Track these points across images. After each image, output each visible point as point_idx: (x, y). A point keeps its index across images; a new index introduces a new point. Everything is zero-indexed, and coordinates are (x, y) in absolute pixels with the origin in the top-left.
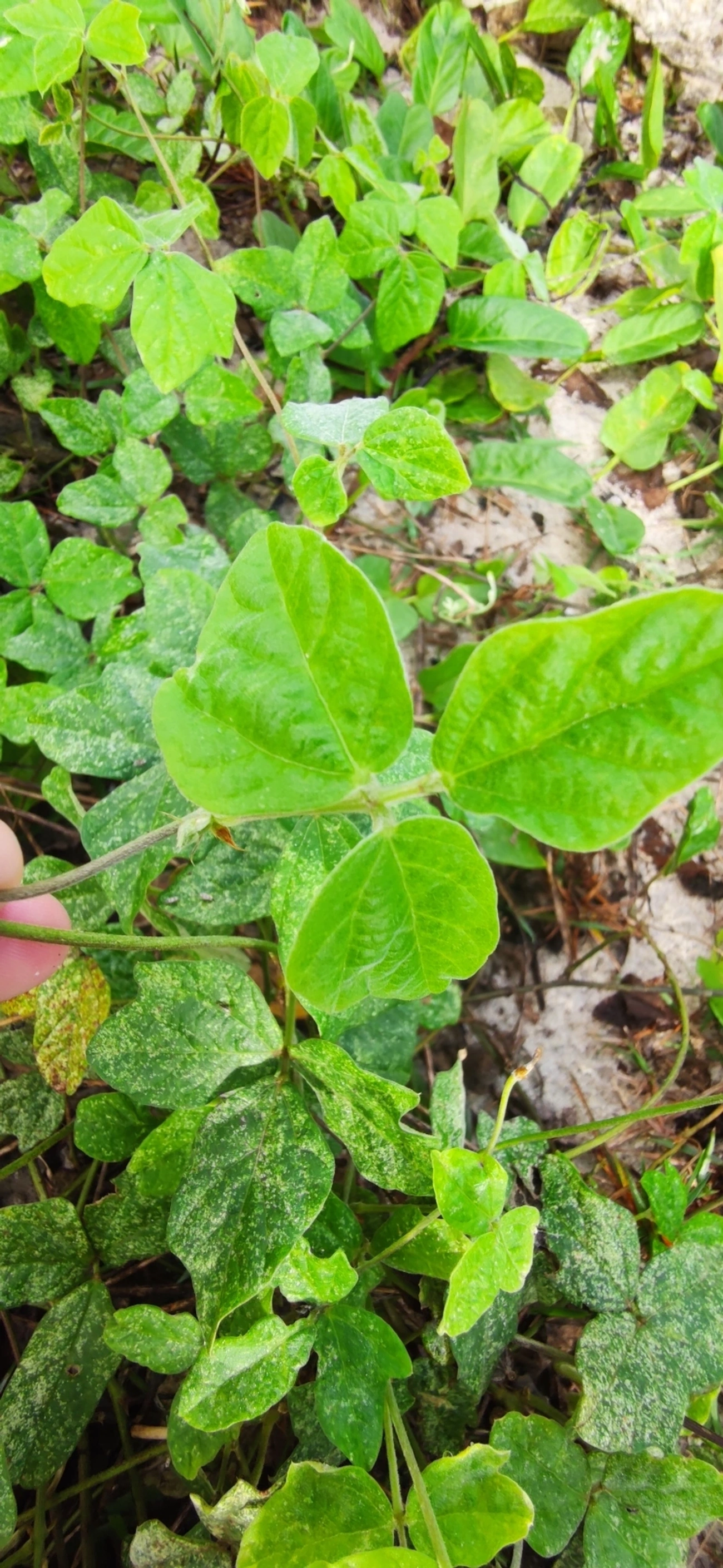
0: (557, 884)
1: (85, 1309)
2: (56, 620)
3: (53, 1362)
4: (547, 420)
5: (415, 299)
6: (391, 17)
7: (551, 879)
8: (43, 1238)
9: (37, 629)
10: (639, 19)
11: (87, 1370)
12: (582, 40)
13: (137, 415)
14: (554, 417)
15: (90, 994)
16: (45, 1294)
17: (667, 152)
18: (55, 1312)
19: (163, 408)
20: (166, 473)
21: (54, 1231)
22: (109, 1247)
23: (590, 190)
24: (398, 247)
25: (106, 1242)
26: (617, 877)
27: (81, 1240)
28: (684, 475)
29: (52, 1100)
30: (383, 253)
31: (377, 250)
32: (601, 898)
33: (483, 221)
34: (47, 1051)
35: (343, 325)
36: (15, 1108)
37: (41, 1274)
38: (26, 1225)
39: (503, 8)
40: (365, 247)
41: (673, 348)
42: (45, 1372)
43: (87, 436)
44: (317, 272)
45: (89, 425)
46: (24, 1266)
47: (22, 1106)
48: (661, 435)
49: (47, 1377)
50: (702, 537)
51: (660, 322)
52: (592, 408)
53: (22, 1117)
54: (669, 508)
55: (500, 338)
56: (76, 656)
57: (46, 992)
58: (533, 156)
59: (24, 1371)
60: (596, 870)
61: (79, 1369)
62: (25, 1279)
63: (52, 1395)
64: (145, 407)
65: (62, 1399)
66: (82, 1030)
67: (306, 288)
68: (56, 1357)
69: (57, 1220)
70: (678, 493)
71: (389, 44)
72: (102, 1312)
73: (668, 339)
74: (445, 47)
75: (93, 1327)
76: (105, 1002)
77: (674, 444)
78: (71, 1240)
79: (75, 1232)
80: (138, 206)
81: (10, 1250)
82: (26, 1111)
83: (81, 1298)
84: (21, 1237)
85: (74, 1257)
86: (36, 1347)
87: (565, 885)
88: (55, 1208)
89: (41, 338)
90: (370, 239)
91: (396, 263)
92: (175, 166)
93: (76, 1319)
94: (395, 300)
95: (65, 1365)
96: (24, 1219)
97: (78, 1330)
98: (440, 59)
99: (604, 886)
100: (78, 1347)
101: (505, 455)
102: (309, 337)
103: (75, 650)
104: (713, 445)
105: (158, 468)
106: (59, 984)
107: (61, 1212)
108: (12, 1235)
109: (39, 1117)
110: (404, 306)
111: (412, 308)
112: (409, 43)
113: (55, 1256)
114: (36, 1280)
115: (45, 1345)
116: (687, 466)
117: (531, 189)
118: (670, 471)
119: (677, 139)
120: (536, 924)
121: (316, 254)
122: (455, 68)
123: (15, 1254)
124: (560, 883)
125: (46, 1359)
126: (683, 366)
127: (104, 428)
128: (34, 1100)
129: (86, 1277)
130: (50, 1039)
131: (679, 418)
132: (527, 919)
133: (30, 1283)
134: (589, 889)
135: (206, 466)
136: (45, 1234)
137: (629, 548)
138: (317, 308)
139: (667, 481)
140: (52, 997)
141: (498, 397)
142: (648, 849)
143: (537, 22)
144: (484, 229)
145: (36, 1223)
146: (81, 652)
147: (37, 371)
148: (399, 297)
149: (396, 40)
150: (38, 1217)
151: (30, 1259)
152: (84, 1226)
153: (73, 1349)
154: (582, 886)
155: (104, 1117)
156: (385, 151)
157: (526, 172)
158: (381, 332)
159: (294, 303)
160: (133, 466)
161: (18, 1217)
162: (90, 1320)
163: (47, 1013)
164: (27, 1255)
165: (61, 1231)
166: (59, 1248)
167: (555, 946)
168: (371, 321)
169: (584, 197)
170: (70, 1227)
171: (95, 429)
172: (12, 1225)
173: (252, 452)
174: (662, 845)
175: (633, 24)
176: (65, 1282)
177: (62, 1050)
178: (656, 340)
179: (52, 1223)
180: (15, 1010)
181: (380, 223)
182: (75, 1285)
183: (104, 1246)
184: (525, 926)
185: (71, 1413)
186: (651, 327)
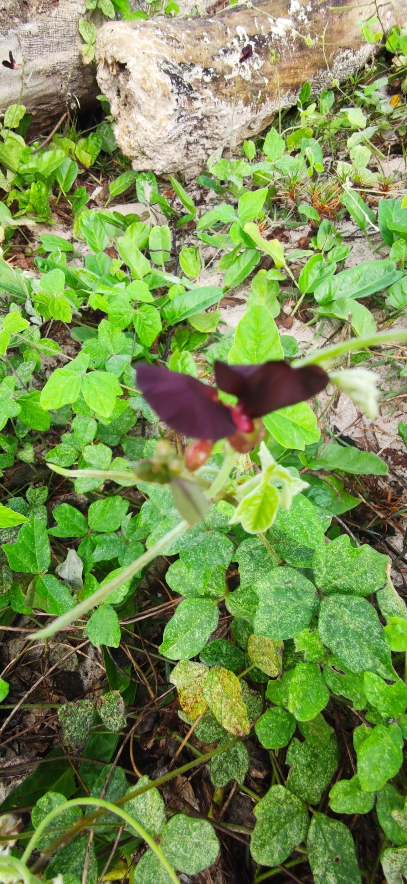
0: (371, 505)
1: (321, 829)
2: (105, 536)
3: (326, 863)
4: (225, 324)
5: (150, 323)
6: (61, 226)
7: (368, 505)
8: (280, 812)
9: (100, 544)
10: (154, 168)
11: (343, 854)
12: (138, 188)
13: (84, 436)
14: (226, 320)
15: (226, 681)
16: (299, 837)
17: (194, 199)
18: (310, 841)
19: (91, 427)
20: (109, 451)
21: (282, 804)
22: (309, 795)
23: (177, 233)
24: (133, 310)
25: (306, 794)
26: (393, 483)
27: (296, 800)
28: (293, 307)
29: (238, 749)
30: (129, 316)
31: (125, 316)
32: (394, 498)
33: (149, 273)
34: (226, 721)
35: (129, 349)
36: (225, 765)
37: (291, 829)
38: (269, 809)
39: (99, 195)
40: (120, 318)
41: (254, 267)
42: (327, 869)
43: (68, 457)
44: (111, 340)
45: (66, 452)
46: (282, 831)
47: (227, 762)
48: (273, 300)
49: (329, 871)
50: (318, 325)
51: (241, 262)
52: (238, 307)
53: (230, 767)
54: (297, 323)
55: (187, 310)
56: (121, 544)
57: (207, 695)
58: (150, 239)
59: (317, 876)
60: (383, 487)
61: (339, 856)
62: (286, 836)
63: (337, 877)
64: (85, 431)
65: (343, 876)
66: (234, 700)
67: (110, 347)
68: (326, 859)
69: (279, 797)
70: (296, 315)
71: (67, 236)
72: (329, 825)
73: (249, 266)
74: (92, 226)
75: (330, 834)
76: (235, 680)
77: (282, 300)
78: (291, 803)
79: (290, 798)
80: (26, 361)
81: (271, 827)
82: (230, 763)
83: (316, 827)
84: (271, 817)
85: (298, 811)
86: (314, 862)
87: (375, 503)
88: (274, 792)
89: (22, 434)
90: (121, 314)
91: (136, 315)
92: (32, 339)
93: (321, 836)
94: (143, 327)
95: (332, 860)
96: (266, 807)
97: (325, 841)
98: (93, 231)
99: (390, 491)
100: (331, 848)
101: (220, 350)
102: (124, 364)
103: (119, 543)
104: (295, 289)
105: (104, 451)
106: (210, 687)
107: (278, 792)
108: (267, 819)
109: (238, 762)
110: (148, 328)
111: (150, 326)
112: (74, 231)
113: (290, 816)
114: (291, 833)
115: (317, 858)
116: (292, 303)
117: (158, 251)
118: (287, 309)
119: (194, 193)
120: (375, 528)
121: (107, 334)
122: (101, 230)
123: (274, 828)
124: (372, 503)
125: (322, 863)
126: (263, 271)
127: (72, 449)
128: (230, 755)
129: (311, 815)
130: (223, 714)
131: (276, 291)
132: (370, 528)
133: (289, 837)
134: (387, 498)
135: (115, 436)
136: (279, 808)
137: (295, 350)
138: (119, 351)
139: (288, 314)
140: (211, 695)
141: (201, 331)
142: (397, 463)
143: (116, 192)
144: (151, 276)
145: (272, 805)
146: (122, 542)
147: (24, 446)
148: (143, 326)
149: (69, 232)
150: (271, 802)
151: (282, 825)
152: (292, 792)
153: (330, 851)
154: (382, 498)
155: (268, 726)
156: (98, 277)
157: (152, 246)
158: (143, 342)
159: (109, 355)
160: (93, 456)
161: (263, 808)
162: (326, 832)
163: (214, 703)
164: (279, 825)
165: (285, 801)
166: (289, 811)
167: (392, 533)
168: (138, 340)
169: (177, 236)
170: (287, 797)
171: (69, 453)
172: (263, 814)
173: (128, 419)
174: (401, 457)
175: (153, 171)
176: (304, 825)
177: (231, 716)
178: (244, 269)
179: (278, 801)
180: (197, 714)
181: (121, 307)
182: (309, 824)
183: (306, 796)
184: (372, 532)
185: (351, 879)
186: (239, 266)
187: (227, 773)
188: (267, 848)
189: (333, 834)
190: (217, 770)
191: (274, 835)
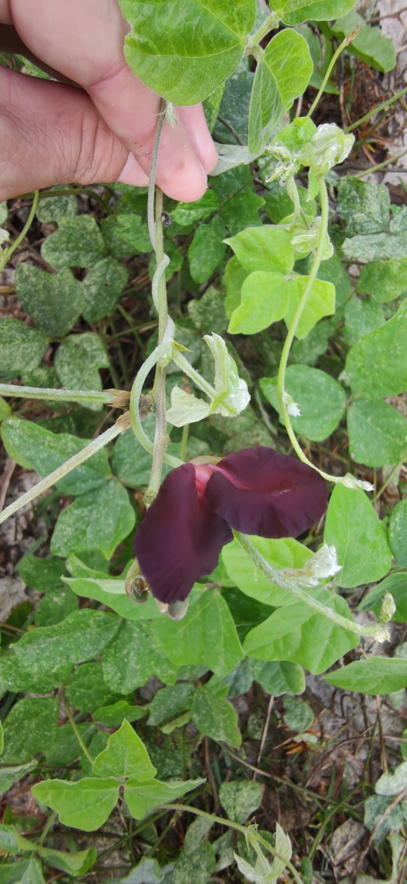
8: (82, 236)
11: (113, 284)
21: (87, 233)
27: (100, 240)
29: (70, 201)
36: (52, 207)
38: (73, 228)
46: (76, 252)
61: (109, 284)
62: (77, 257)
69: (88, 227)
78: (96, 239)
79: (97, 235)
81: (67, 242)
84: (71, 235)
88: (85, 220)
93: (104, 269)
96: (71, 225)
97: (106, 272)
100: (107, 277)
107: (89, 222)
108: (67, 233)
113: (89, 247)
114: (82, 258)
123: (70, 245)
145: (77, 227)
150: (78, 224)
151: (78, 248)
152: (101, 230)
153: (105, 278)
161: (68, 223)
164: (76, 246)
165: (90, 233)
166: (90, 243)
170: (94, 231)
172: (66, 228)
179: (85, 228)
187: (52, 214)
188: (57, 254)
189: (115, 272)
190: (44, 207)
191: (68, 250)
